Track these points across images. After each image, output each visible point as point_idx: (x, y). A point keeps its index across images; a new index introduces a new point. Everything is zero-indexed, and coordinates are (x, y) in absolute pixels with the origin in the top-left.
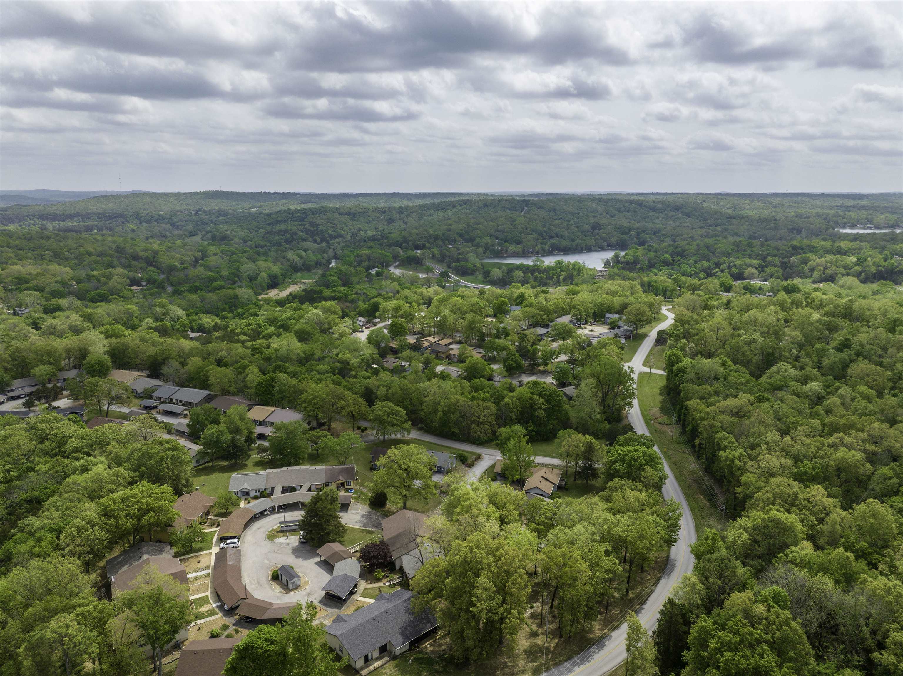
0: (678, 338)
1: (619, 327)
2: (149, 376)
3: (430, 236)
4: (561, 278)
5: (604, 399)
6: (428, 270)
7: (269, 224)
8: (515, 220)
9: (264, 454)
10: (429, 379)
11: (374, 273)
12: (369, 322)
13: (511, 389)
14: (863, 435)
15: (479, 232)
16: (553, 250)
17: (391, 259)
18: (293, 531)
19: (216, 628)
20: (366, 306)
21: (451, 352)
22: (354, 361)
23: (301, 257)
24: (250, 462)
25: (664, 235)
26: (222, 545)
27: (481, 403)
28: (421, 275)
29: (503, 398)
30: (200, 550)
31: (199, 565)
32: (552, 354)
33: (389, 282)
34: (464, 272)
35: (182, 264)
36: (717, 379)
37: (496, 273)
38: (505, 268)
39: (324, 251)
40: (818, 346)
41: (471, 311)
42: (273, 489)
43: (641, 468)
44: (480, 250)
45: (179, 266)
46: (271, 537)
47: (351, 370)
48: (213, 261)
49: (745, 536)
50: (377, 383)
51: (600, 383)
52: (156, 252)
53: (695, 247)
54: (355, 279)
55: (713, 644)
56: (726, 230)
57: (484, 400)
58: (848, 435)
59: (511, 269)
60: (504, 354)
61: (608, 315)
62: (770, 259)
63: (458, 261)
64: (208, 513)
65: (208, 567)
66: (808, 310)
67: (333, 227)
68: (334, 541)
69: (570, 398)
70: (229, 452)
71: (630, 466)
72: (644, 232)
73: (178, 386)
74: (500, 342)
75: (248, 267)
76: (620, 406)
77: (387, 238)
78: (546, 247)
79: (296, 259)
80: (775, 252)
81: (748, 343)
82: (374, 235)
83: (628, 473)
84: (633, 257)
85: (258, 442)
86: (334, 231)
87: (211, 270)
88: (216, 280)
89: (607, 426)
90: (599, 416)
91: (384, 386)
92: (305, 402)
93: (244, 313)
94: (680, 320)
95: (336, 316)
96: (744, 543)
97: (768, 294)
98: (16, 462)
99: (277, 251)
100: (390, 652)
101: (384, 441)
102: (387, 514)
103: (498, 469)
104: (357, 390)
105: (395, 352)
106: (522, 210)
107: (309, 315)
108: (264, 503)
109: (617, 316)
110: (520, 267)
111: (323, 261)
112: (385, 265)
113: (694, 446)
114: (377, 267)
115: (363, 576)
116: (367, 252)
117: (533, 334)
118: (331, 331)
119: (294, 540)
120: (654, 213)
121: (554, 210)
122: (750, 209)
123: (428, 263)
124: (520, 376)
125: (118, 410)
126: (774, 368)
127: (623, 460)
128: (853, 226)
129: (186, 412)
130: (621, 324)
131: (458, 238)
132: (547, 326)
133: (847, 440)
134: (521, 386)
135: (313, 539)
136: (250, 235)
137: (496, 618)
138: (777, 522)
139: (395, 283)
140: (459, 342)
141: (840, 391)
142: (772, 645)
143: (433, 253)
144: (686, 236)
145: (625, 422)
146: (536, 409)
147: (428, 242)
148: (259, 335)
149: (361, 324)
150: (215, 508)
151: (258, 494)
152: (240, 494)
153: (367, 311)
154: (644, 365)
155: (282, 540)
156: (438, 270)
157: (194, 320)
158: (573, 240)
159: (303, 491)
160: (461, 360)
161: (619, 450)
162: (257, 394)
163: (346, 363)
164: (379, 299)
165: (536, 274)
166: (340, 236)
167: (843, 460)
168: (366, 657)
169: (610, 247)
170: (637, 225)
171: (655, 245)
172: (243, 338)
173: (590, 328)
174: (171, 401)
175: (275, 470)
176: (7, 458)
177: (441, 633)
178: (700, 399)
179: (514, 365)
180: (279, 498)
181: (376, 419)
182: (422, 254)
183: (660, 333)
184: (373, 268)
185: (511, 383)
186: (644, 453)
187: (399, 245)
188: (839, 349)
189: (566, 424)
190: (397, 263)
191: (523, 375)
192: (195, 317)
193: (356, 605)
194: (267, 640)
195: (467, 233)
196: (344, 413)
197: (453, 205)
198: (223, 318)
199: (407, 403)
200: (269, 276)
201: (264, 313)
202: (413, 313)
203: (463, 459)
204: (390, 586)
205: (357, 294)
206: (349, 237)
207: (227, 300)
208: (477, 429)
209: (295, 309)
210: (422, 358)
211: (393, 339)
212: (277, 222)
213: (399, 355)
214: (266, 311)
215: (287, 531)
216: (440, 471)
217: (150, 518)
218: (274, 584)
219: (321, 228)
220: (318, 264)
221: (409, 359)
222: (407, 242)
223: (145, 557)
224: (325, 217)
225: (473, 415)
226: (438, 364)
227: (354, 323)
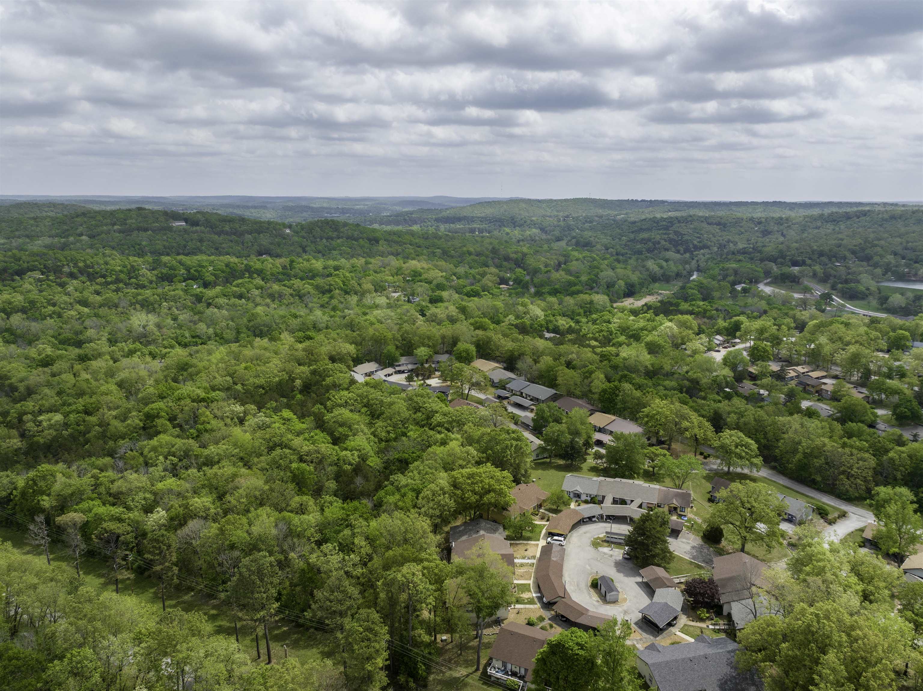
2: (505, 369)
3: (813, 251)
6: (806, 290)
7: (633, 232)
9: (599, 461)
10: (791, 414)
11: (739, 289)
12: (727, 341)
13: (900, 442)
15: (879, 249)
17: (762, 275)
18: (618, 544)
19: (534, 618)
20: (726, 324)
21: (823, 387)
22: (705, 382)
23: (661, 267)
24: (585, 466)
26: (549, 539)
27: (855, 451)
28: (797, 296)
29: (887, 451)
30: (529, 539)
31: (526, 553)
33: (756, 300)
34: (852, 296)
35: (546, 266)
37: (897, 300)
38: (910, 295)
39: (686, 262)
41: (857, 342)
42: (604, 497)
44: (879, 271)
45: (543, 268)
46: (596, 544)
47: (700, 390)
48: (574, 265)
50: (728, 409)
52: (524, 255)
54: (716, 294)
57: (860, 449)
59: (921, 296)
60: (895, 399)
63: (846, 281)
64: (540, 506)
65: (534, 557)
67: (699, 238)
68: (659, 565)
70: (567, 452)
73: (529, 381)
74: (894, 383)
75: (607, 274)
77: (760, 252)
79: (656, 269)
82: (745, 248)
85: (596, 448)
86: (700, 242)
87: (571, 275)
88: (575, 285)
91: (735, 413)
92: (647, 416)
93: (597, 319)
95: (691, 332)
98: (395, 426)
99: (637, 259)
101: (728, 473)
102: (721, 553)
103: (869, 535)
105: (753, 378)
107: (662, 328)
108: (593, 510)
111: (685, 273)
112: (754, 280)
114: (744, 283)
115: (684, 610)
116: (734, 265)
118: (684, 346)
119: (618, 553)
123: (807, 282)
124: (916, 428)
125: (477, 395)
129: (533, 407)
131: (850, 256)
134: (916, 440)
135: (637, 558)
136: (612, 242)
139: (764, 302)
140: (836, 377)
143: (814, 271)
147: (810, 258)
148: (609, 342)
149: (718, 342)
150: (548, 503)
151: (589, 499)
152: (572, 495)
153: (727, 329)
155: (606, 550)
156: (819, 290)
157: (551, 321)
159: (634, 506)
160: (835, 398)
162: (601, 400)
163: (695, 382)
164: (742, 318)
166: (705, 247)
172: (594, 343)
174: (521, 395)
175: (608, 479)
176: (389, 421)
179: (909, 413)
180: (608, 508)
181: (721, 447)
182: (801, 272)
184: (740, 283)
185: (901, 435)
187: (773, 260)
190: (769, 280)
191: (920, 428)
192: (552, 318)
193: (674, 639)
194: (578, 644)
195: (863, 250)
196: (687, 434)
197: (848, 217)
198: (578, 322)
199: (760, 436)
200: (626, 284)
201: (616, 321)
202: (780, 337)
203: (822, 513)
204: (714, 630)
205: (717, 310)
206: (715, 249)
207: (583, 305)
208: (847, 482)
209: (648, 320)
210: (785, 389)
211: (753, 363)
212: (641, 230)
213: (758, 382)
214: (620, 319)
215: (612, 543)
216: (790, 520)
217: (490, 497)
218: (592, 591)
219: (686, 238)
220: (678, 275)
221: (769, 388)
222: (783, 257)
223: (482, 532)
224: (692, 226)
225: (842, 464)
226: (804, 399)
227: (710, 341)
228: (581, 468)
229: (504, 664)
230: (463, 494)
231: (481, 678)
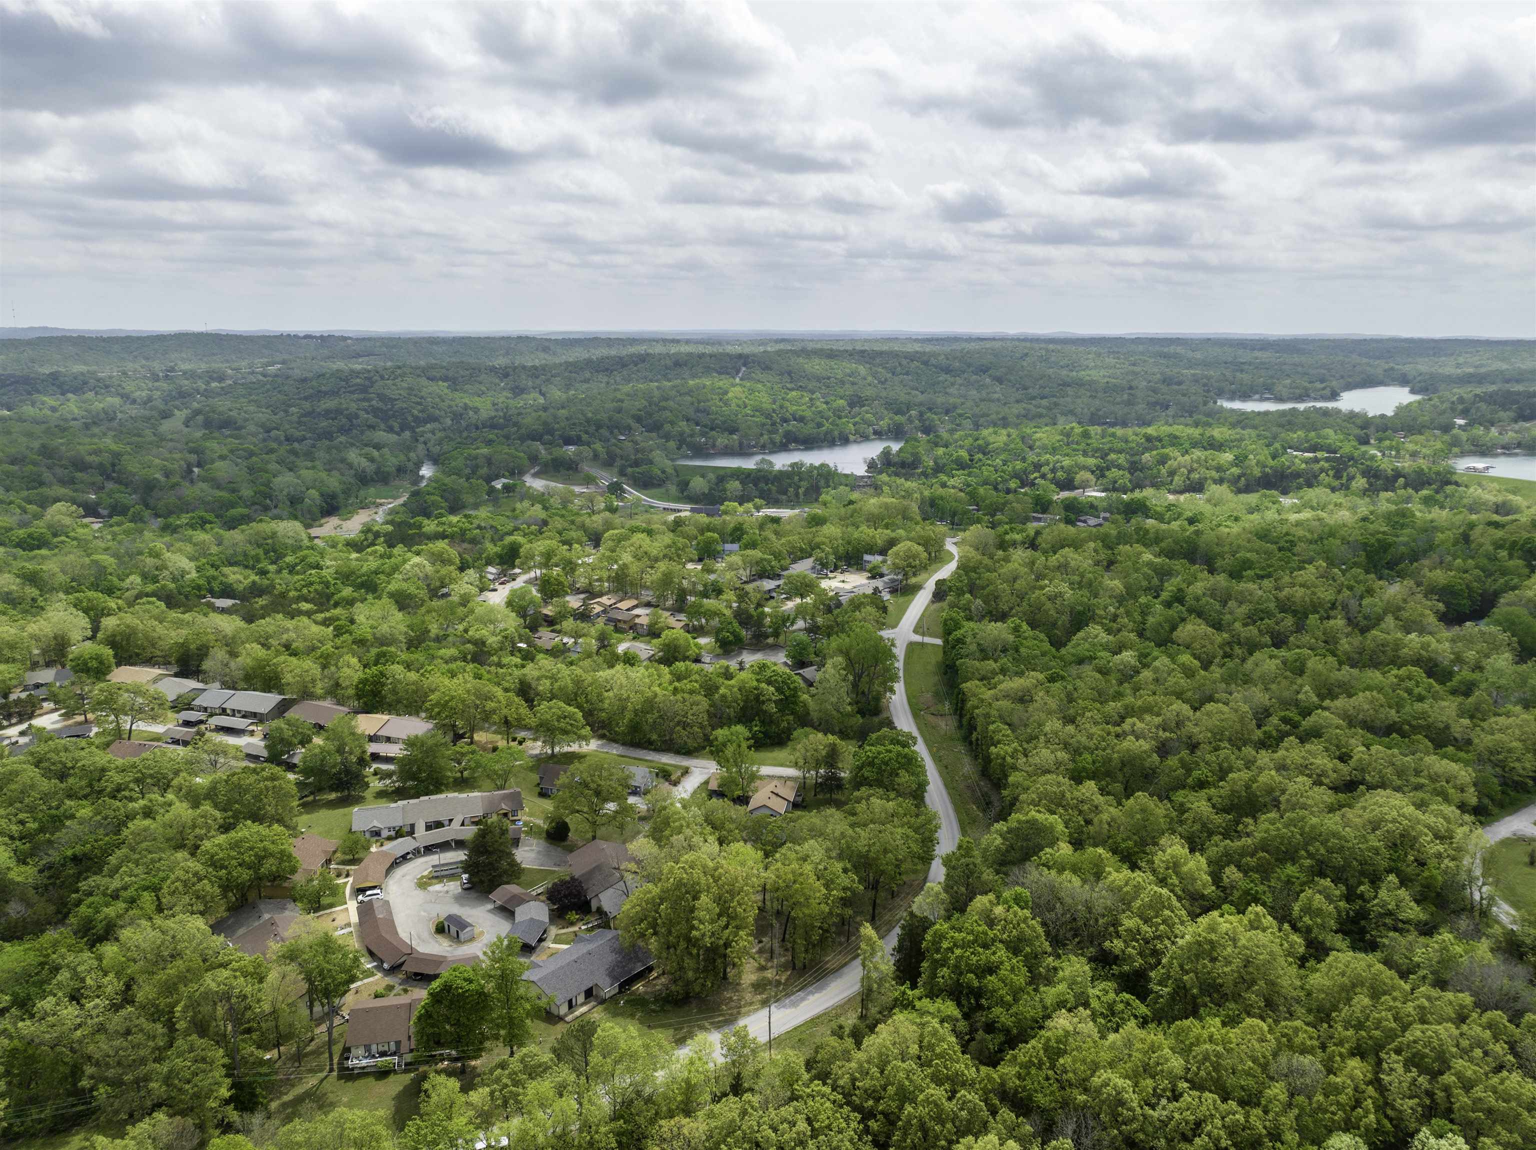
0: (960, 593)
1: (882, 576)
2: (176, 675)
3: (588, 421)
4: (801, 491)
5: (855, 685)
6: (589, 480)
7: (306, 398)
8: (726, 393)
9: (388, 782)
10: (611, 666)
11: (499, 486)
12: (503, 573)
13: (728, 675)
14: (1158, 720)
15: (668, 414)
16: (789, 441)
17: (526, 462)
18: (452, 877)
19: (380, 989)
20: (497, 549)
21: (637, 621)
22: (493, 641)
23: (372, 460)
24: (368, 794)
25: (960, 415)
26: (360, 898)
27: (686, 696)
28: (577, 489)
29: (717, 688)
30: (331, 906)
31: (336, 923)
32: (785, 620)
33: (526, 504)
34: (645, 483)
35: (167, 475)
36: (1004, 650)
37: (698, 484)
38: (711, 476)
39: (409, 449)
40: (1143, 600)
41: (665, 556)
42: (412, 826)
43: (894, 773)
44: (672, 444)
45: (163, 479)
46: (423, 884)
47: (490, 654)
48: (222, 469)
49: (999, 841)
50: (536, 673)
51: (851, 663)
52: (117, 455)
53: (1005, 438)
54: (469, 499)
55: (945, 945)
56: (1056, 404)
57: (691, 692)
58: (1142, 720)
59: (723, 476)
60: (715, 622)
61: (867, 557)
62: (1113, 456)
63: (636, 464)
64: (328, 862)
65: (349, 925)
66: (1138, 547)
67: (420, 404)
68: (508, 883)
69: (810, 684)
70: (340, 779)
71: (880, 771)
72: (930, 409)
73: (229, 688)
74: (710, 603)
75: (284, 481)
76: (879, 693)
77: (516, 424)
78: (777, 438)
79: (364, 463)
80: (1121, 445)
81: (1052, 598)
82: (492, 418)
83: (877, 780)
84: (912, 454)
85: (375, 766)
86: (422, 411)
87: (219, 487)
88: (233, 505)
89: (859, 720)
90: (849, 708)
91: (547, 677)
92: (437, 704)
93: (297, 564)
94: (965, 567)
95: (452, 568)
96: (998, 849)
97: (1102, 515)
98: (31, 809)
99: (329, 449)
100: (597, 997)
101: (553, 755)
102: (571, 849)
103: (714, 786)
104: (506, 685)
105: (550, 622)
106: (738, 372)
107: (407, 566)
108: (404, 845)
109: (879, 558)
110: (737, 474)
111: (410, 465)
112: (516, 472)
113: (971, 743)
114: (504, 476)
115: (552, 920)
116: (485, 451)
117: (757, 590)
118: (445, 590)
119: (454, 887)
120: (948, 377)
121: (789, 373)
122: (1096, 367)
123: (587, 468)
124: (740, 654)
125: (149, 729)
126: (1081, 634)
127: (871, 764)
128: (1245, 396)
129: (251, 728)
130: (885, 569)
131: (635, 425)
132: (778, 577)
133: (1139, 725)
134: (742, 669)
135: (482, 882)
136: (274, 417)
137: (721, 942)
138: (1033, 823)
139: (538, 507)
140: (648, 605)
141: (1157, 663)
142: (1008, 944)
143: (595, 451)
144: (994, 417)
145: (884, 715)
146: (763, 702)
147: (587, 432)
148: (328, 600)
149: (491, 577)
150: (338, 855)
151: (393, 833)
152: (368, 835)
153: (500, 556)
154: (916, 631)
155: (438, 887)
156: (605, 479)
157: (214, 578)
158: (820, 425)
159: (456, 825)
160: (653, 633)
161: (870, 750)
162: (359, 697)
163: (480, 643)
164: (518, 538)
165: (762, 485)
166: (435, 419)
167: (1128, 750)
168: (570, 1002)
169: (879, 435)
170: (921, 398)
171: (945, 435)
172: (305, 606)
173: (840, 577)
174: (224, 712)
175: (412, 801)
176: (18, 805)
177: (655, 974)
178: (981, 680)
179: (731, 638)
180: (423, 837)
181: (541, 725)
182: (580, 453)
183: (940, 583)
184: (497, 477)
185: (727, 668)
186: (899, 754)
187: (535, 436)
188: (1168, 605)
189: (804, 720)
190: (537, 469)
191: (745, 652)
192: (212, 572)
193: (548, 952)
194: (465, 980)
195: (650, 415)
196: (495, 718)
197: (622, 363)
198: (263, 573)
199: (581, 699)
200: (322, 495)
201: (330, 565)
202: (574, 559)
203: (665, 774)
204: (588, 930)
205: (479, 527)
206: (448, 422)
207: (261, 541)
208: (684, 733)
209: (382, 557)
210: (593, 631)
211: (546, 603)
212: (320, 394)
213: (558, 627)
214: (335, 559)
215: (443, 877)
216: (635, 792)
217: (269, 866)
218: (439, 937)
219: (399, 405)
220: (401, 470)
221: (577, 635)
222: (551, 432)
223: (266, 916)
224: (405, 385)
225: (676, 714)
226: (620, 641)
227: (481, 577)
228: (363, 798)
229: (368, 1048)
230: (229, 873)
231: (340, 1078)
